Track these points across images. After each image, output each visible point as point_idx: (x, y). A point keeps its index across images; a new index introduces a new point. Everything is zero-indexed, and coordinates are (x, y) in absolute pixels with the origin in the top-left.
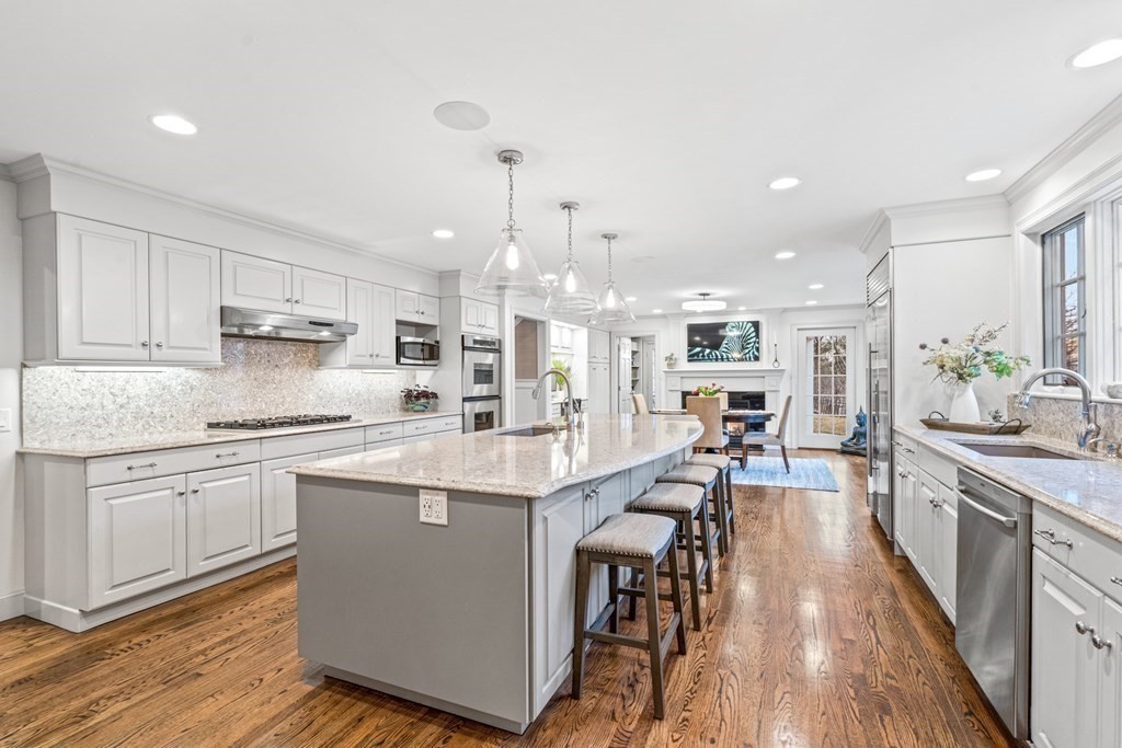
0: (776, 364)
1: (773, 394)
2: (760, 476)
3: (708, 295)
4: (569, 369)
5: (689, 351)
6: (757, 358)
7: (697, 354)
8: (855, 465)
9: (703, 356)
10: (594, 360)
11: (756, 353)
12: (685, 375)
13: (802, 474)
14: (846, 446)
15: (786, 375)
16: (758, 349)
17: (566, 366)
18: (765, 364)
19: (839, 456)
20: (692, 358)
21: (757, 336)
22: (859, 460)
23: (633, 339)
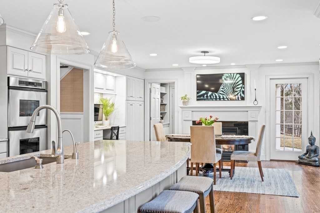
0: (256, 103)
1: (254, 123)
2: (243, 184)
3: (207, 52)
4: (113, 105)
5: (198, 93)
6: (243, 99)
7: (203, 95)
8: (307, 173)
9: (207, 97)
10: (132, 99)
11: (242, 95)
12: (194, 110)
13: (273, 182)
14: (302, 159)
15: (262, 110)
16: (243, 92)
17: (111, 102)
18: (248, 102)
19: (297, 166)
20: (199, 98)
21: (243, 83)
22: (310, 169)
23: (162, 85)
